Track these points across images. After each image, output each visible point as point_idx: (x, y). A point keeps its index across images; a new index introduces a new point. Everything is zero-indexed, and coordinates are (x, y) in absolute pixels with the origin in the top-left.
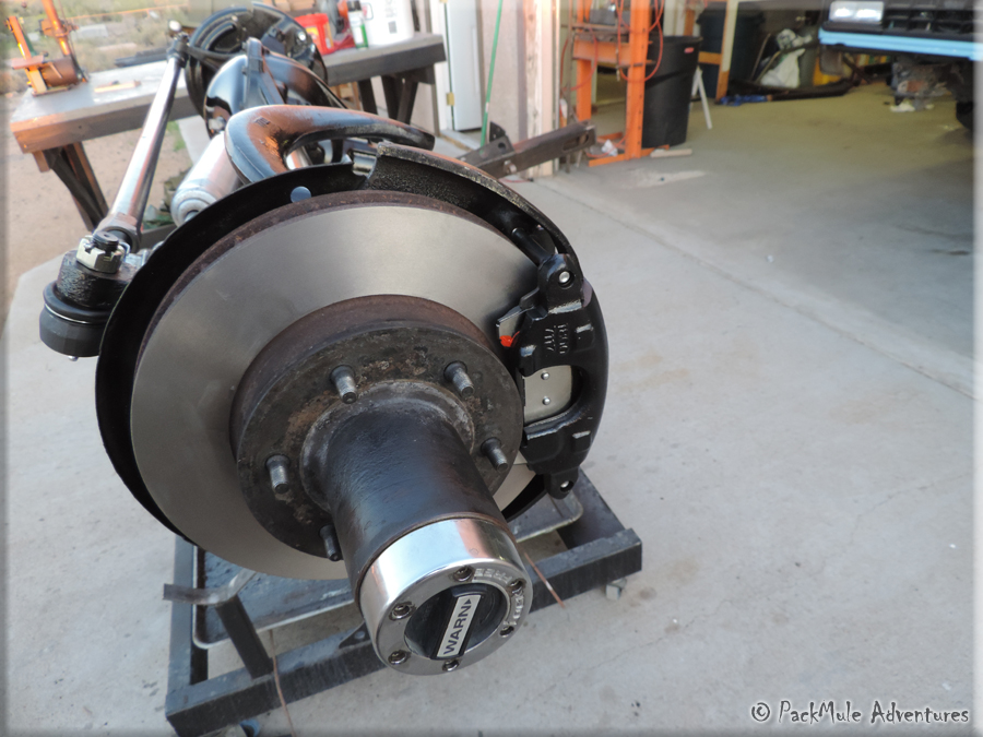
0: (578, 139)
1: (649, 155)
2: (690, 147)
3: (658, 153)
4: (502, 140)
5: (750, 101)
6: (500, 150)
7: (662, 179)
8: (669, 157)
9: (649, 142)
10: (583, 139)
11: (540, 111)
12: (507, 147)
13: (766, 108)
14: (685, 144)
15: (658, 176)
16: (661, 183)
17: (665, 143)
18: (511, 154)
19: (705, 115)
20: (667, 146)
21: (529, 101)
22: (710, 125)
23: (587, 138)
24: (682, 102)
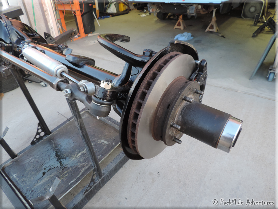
0: (72, 34)
1: (87, 36)
2: (97, 32)
3: (90, 35)
4: (50, 37)
5: (106, 18)
6: (51, 41)
7: (95, 42)
8: (93, 36)
9: (86, 32)
10: (73, 34)
11: (53, 27)
12: (53, 40)
13: (111, 19)
14: (96, 31)
15: (93, 42)
16: (95, 43)
17: (91, 32)
18: (54, 41)
19: (98, 22)
20: (91, 33)
21: (49, 24)
22: (100, 26)
23: (74, 33)
24: (92, 19)
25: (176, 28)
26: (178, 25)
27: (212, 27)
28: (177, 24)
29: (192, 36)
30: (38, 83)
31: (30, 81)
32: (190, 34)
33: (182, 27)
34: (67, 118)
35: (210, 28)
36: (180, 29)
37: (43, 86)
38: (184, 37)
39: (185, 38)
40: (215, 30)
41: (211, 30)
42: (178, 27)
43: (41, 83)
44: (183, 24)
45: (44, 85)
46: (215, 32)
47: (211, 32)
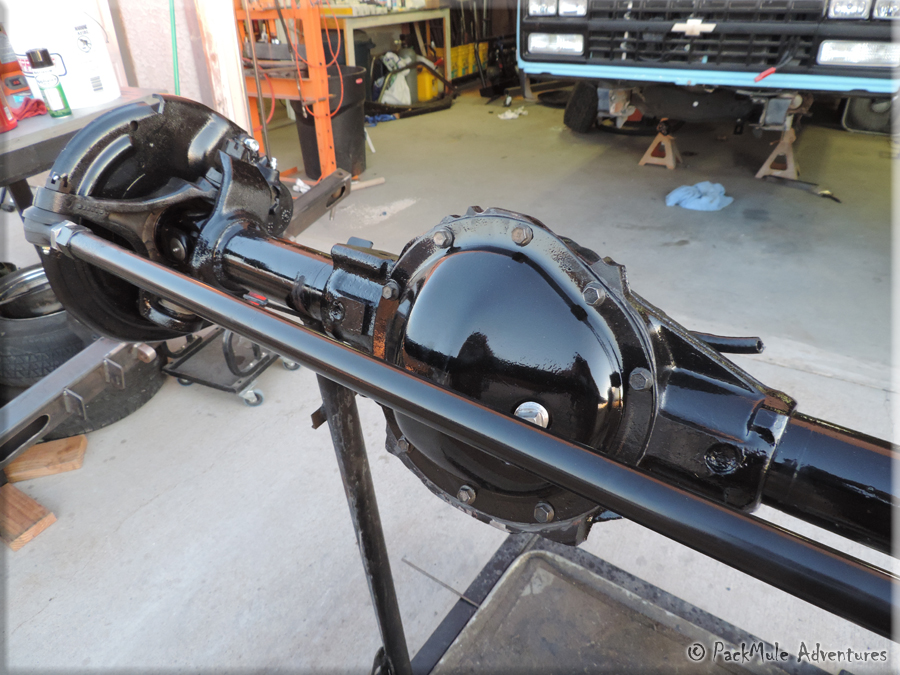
3: (354, 185)
5: (382, 121)
7: (385, 213)
16: (385, 218)
17: (354, 175)
19: (368, 140)
20: (357, 177)
22: (373, 149)
24: (359, 131)
25: (646, 164)
26: (654, 154)
27: (781, 163)
28: (651, 149)
29: (726, 195)
30: (233, 391)
31: (186, 381)
32: (719, 188)
33: (669, 161)
34: (458, 593)
35: (773, 167)
36: (665, 167)
37: (247, 401)
38: (704, 200)
39: (711, 202)
40: (790, 172)
41: (778, 173)
42: (657, 160)
43: (241, 394)
44: (673, 151)
45: (254, 400)
46: (793, 181)
47: (781, 181)
